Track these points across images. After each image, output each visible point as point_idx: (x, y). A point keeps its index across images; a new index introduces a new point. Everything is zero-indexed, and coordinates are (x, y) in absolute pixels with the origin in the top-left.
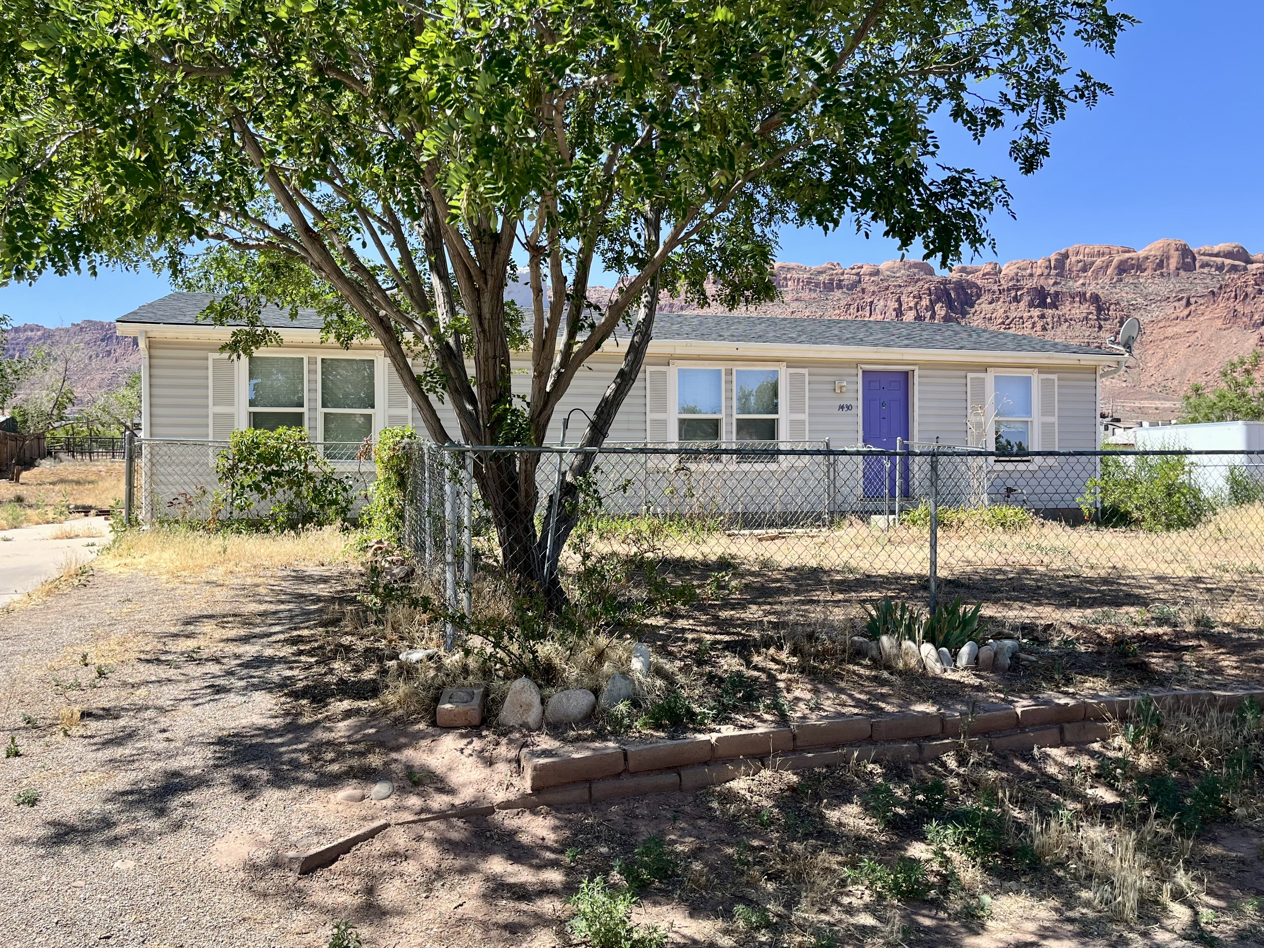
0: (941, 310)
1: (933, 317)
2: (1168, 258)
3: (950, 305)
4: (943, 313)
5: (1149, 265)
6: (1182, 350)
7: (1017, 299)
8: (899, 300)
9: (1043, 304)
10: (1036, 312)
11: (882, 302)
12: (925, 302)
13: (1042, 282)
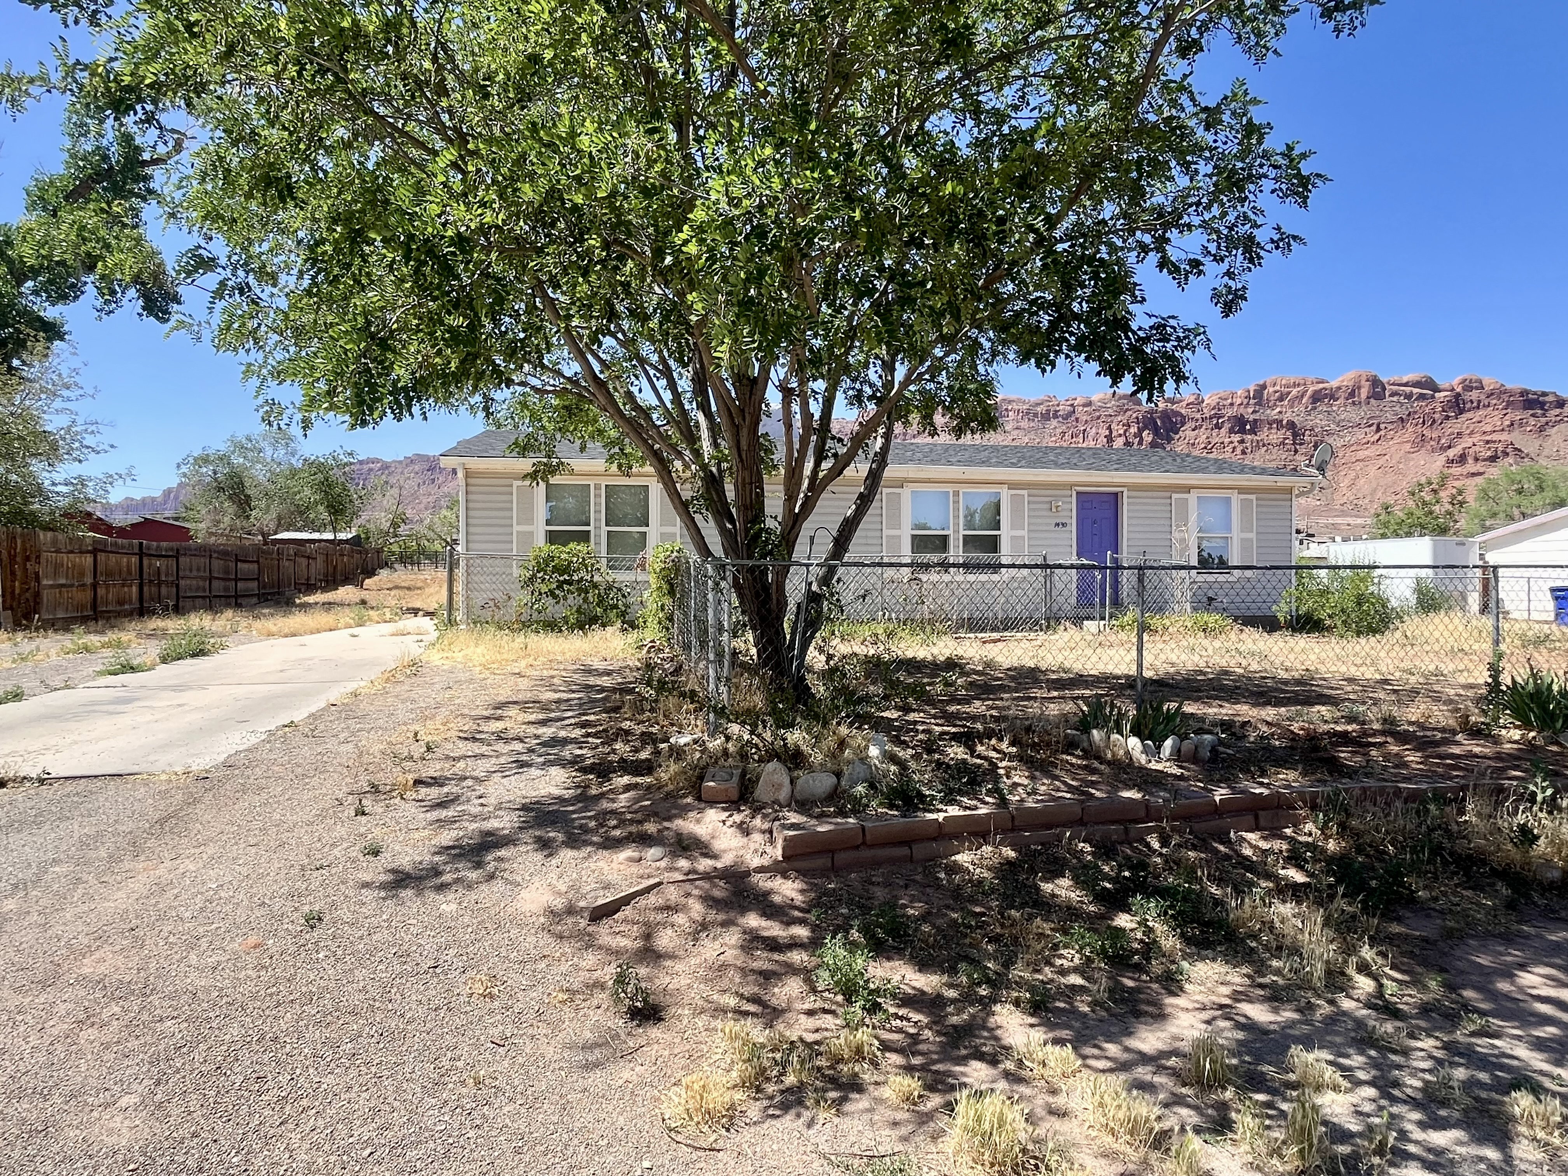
0: (1148, 437)
1: (1140, 443)
2: (1359, 388)
3: (1156, 431)
4: (1150, 439)
5: (1342, 394)
6: (1372, 471)
7: (1218, 427)
8: (1109, 428)
9: (1242, 431)
10: (1236, 438)
11: (1094, 430)
12: (1133, 430)
13: (1242, 410)
